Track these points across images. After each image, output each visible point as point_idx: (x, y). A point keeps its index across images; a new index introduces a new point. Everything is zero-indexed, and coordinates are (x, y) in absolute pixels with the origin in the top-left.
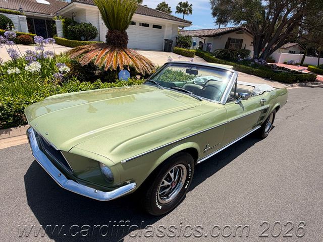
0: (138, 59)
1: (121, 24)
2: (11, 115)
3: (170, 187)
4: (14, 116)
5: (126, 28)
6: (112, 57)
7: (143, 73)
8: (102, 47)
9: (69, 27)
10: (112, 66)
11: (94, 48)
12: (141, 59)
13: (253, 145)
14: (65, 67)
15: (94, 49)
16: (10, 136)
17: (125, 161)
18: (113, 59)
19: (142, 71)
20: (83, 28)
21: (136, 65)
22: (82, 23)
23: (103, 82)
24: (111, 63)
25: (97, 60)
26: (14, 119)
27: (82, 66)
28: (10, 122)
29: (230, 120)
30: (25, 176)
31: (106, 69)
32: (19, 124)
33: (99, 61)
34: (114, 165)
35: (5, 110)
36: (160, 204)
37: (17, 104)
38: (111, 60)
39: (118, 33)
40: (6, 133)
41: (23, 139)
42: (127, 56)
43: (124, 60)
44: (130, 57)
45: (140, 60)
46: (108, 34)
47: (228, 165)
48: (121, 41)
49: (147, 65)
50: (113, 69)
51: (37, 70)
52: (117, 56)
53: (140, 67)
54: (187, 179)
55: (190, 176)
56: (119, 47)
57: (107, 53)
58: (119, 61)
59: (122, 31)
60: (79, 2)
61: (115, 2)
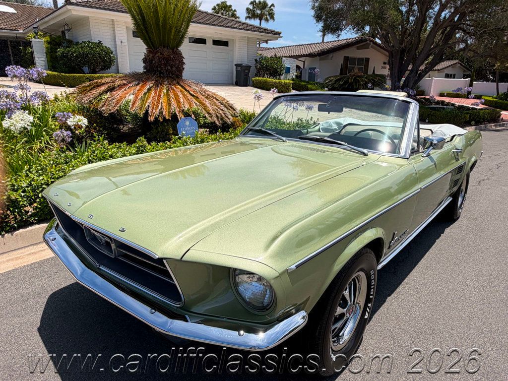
0: (207, 98)
1: (172, 37)
5: (180, 43)
6: (160, 95)
7: (217, 122)
8: (138, 80)
9: (60, 50)
10: (161, 112)
11: (124, 82)
12: (209, 97)
13: (443, 233)
14: (78, 117)
15: (124, 84)
17: (293, 267)
18: (163, 100)
19: (215, 119)
20: (87, 50)
21: (205, 107)
22: (85, 43)
23: (149, 142)
24: (160, 106)
25: (134, 103)
27: (106, 115)
29: (422, 185)
30: (39, 330)
31: (151, 119)
32: (2, 230)
33: (137, 105)
34: (278, 277)
36: (333, 351)
38: (158, 102)
39: (166, 52)
41: (12, 260)
42: (186, 93)
43: (182, 101)
44: (191, 94)
45: (210, 99)
46: (147, 56)
47: (414, 271)
48: (172, 68)
49: (223, 108)
50: (164, 118)
51: (26, 126)
52: (168, 95)
53: (212, 112)
54: (368, 300)
55: (372, 293)
56: (170, 77)
57: (149, 90)
58: (173, 102)
59: (173, 50)
60: (77, 4)
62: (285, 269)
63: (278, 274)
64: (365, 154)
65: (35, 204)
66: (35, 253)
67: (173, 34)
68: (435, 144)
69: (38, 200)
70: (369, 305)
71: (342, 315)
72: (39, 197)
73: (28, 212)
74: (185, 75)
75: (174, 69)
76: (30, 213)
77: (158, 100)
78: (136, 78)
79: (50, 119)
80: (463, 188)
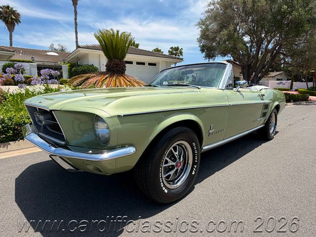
2: (11, 129)
3: (176, 169)
4: (14, 129)
5: (124, 57)
6: (111, 81)
8: (102, 74)
13: (260, 145)
15: (95, 76)
16: (8, 150)
17: (122, 115)
18: (113, 83)
20: (86, 68)
22: (85, 65)
24: (111, 85)
26: (13, 132)
28: (9, 136)
29: (231, 103)
30: (16, 179)
32: (19, 138)
33: (99, 84)
34: (110, 118)
35: (6, 123)
36: (165, 186)
37: (19, 118)
39: (116, 61)
40: (4, 147)
42: (125, 80)
43: (122, 83)
44: (128, 81)
45: (137, 83)
46: (108, 63)
52: (116, 80)
54: (194, 163)
55: (196, 159)
56: (118, 73)
57: (107, 78)
59: (120, 60)
60: (83, 48)
61: (113, 35)
62: (116, 115)
63: (110, 116)
64: (199, 88)
67: (120, 52)
68: (241, 85)
70: (195, 166)
71: (173, 167)
74: (126, 73)
75: (120, 69)
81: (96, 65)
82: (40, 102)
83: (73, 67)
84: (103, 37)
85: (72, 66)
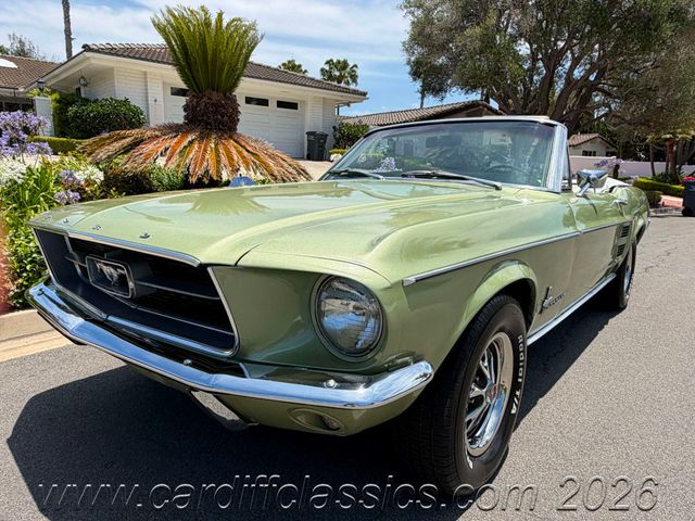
1: (224, 77)
3: (485, 403)
5: (235, 85)
6: (205, 150)
8: (177, 132)
9: (72, 109)
10: (207, 171)
11: (157, 133)
13: (607, 323)
14: (91, 168)
15: (157, 136)
17: (413, 279)
18: (210, 156)
20: (108, 110)
21: (267, 167)
22: (106, 100)
24: (205, 163)
25: (170, 159)
27: (130, 174)
30: (9, 441)
31: (193, 180)
33: (173, 161)
34: (389, 289)
36: (468, 451)
38: (203, 159)
39: (215, 96)
42: (241, 149)
43: (235, 158)
44: (247, 151)
45: (273, 159)
46: (190, 101)
48: (223, 117)
49: (291, 170)
50: (211, 178)
51: (15, 178)
52: (217, 150)
53: (276, 173)
54: (515, 385)
55: (520, 375)
56: (220, 129)
57: (191, 143)
58: (224, 159)
59: (225, 95)
60: (98, 51)
61: (207, 24)
62: (399, 279)
63: (389, 285)
64: (497, 188)
65: (20, 281)
66: (15, 349)
67: (225, 71)
68: (594, 179)
69: (25, 274)
70: (518, 393)
71: (479, 400)
72: (26, 270)
73: (9, 291)
74: (240, 128)
75: (226, 118)
76: (12, 293)
77: (204, 156)
78: (174, 129)
79: (52, 184)
80: (629, 263)
81: (136, 101)
82: (146, 236)
83: (70, 104)
84: (177, 29)
85: (64, 103)
